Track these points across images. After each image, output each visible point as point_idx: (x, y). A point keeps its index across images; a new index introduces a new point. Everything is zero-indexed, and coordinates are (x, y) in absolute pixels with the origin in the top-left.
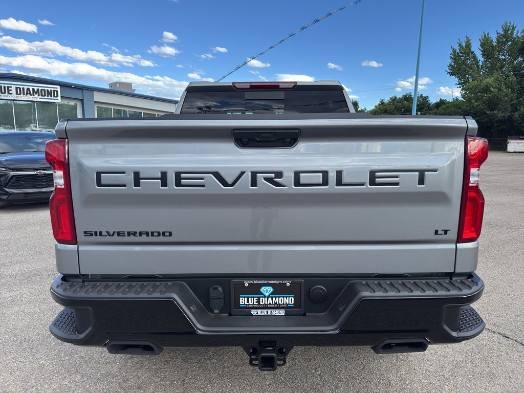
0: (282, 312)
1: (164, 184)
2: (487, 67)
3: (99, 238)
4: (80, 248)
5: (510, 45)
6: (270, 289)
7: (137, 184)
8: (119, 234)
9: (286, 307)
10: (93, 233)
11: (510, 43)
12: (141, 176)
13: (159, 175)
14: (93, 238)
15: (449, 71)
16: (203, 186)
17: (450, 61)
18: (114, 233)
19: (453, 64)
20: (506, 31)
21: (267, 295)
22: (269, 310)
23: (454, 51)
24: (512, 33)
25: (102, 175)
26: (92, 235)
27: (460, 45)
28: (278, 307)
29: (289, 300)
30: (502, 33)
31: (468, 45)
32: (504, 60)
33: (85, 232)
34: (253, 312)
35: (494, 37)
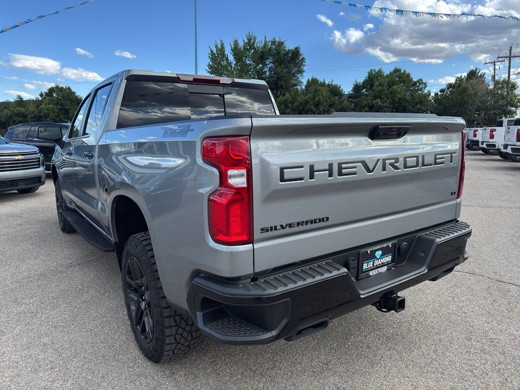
0: (384, 269)
1: (331, 175)
2: (238, 70)
3: (274, 233)
4: (255, 247)
5: (253, 53)
6: (380, 253)
7: (312, 177)
8: (290, 226)
9: (387, 264)
10: (269, 228)
11: (253, 51)
12: (316, 168)
13: (327, 167)
14: (270, 234)
15: (209, 70)
16: (355, 174)
17: (209, 60)
18: (287, 225)
19: (211, 63)
20: (249, 40)
21: (378, 257)
22: (379, 269)
23: (212, 52)
24: (254, 43)
25: (285, 170)
26: (268, 231)
27: (216, 46)
28: (383, 265)
29: (388, 259)
30: (246, 41)
31: (223, 48)
32: (250, 64)
33: (262, 229)
34: (371, 273)
35: (241, 44)
